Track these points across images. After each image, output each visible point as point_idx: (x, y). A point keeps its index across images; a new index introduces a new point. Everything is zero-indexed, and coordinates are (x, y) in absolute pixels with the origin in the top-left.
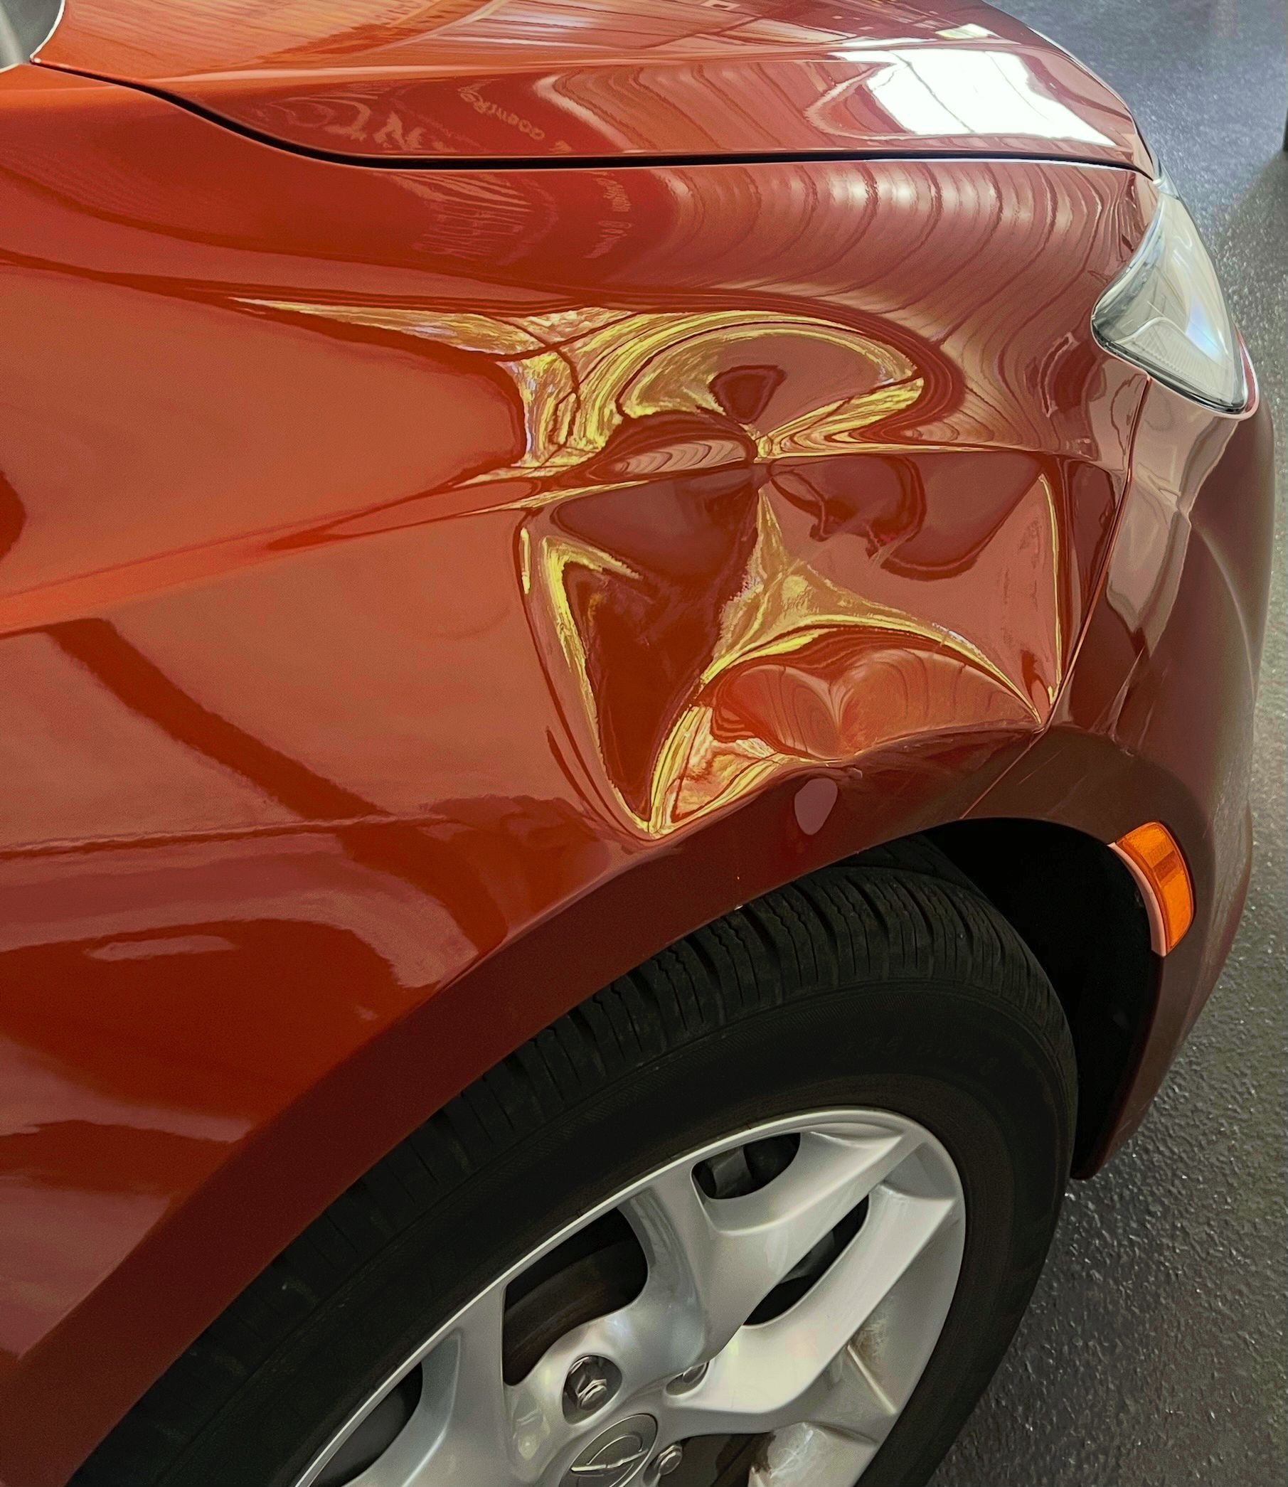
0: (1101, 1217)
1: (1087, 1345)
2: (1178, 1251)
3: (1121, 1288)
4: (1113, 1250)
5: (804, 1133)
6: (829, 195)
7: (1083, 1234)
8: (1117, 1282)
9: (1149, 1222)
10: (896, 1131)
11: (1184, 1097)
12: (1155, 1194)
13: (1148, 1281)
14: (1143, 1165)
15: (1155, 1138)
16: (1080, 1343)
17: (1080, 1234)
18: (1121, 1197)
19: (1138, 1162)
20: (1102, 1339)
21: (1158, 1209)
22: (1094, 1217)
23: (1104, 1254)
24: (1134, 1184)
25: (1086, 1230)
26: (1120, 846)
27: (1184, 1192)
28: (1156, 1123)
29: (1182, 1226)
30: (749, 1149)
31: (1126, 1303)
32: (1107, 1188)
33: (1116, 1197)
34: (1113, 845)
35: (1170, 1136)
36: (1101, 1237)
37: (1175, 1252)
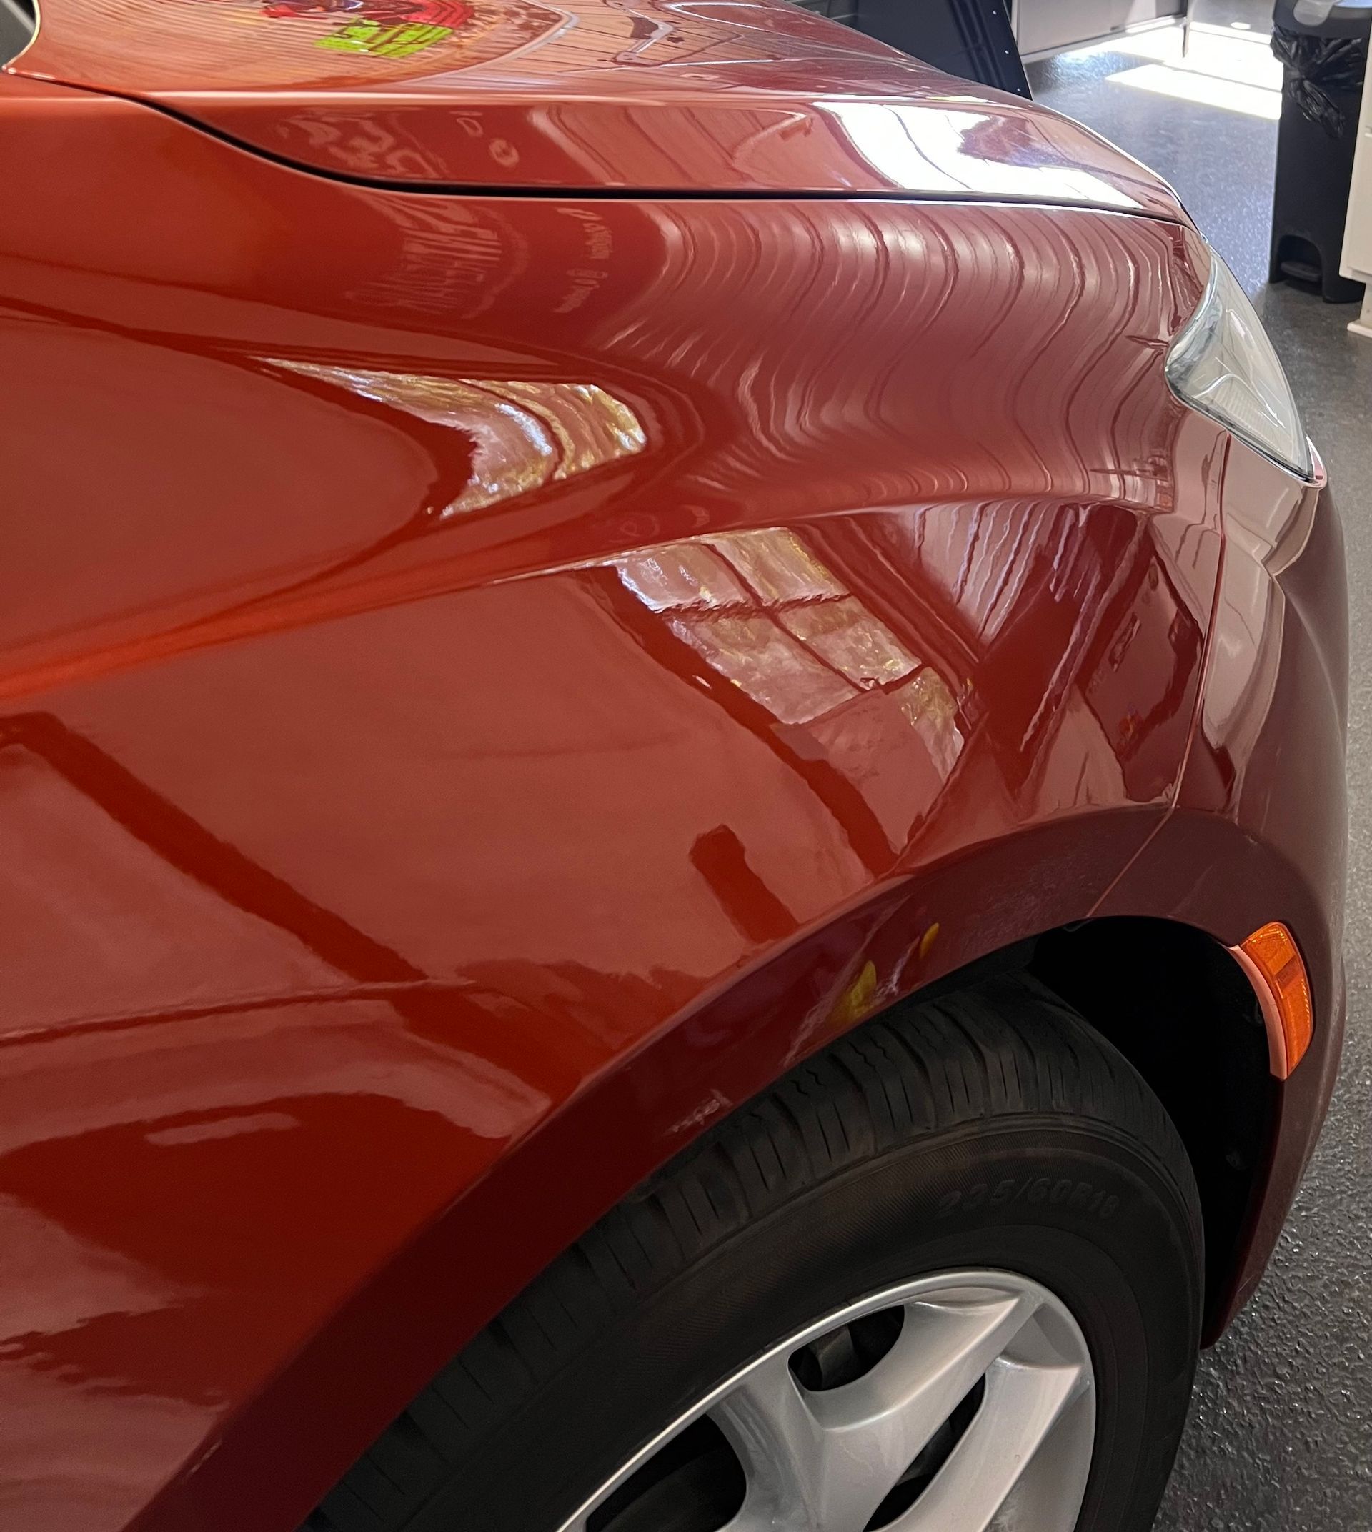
0: (1226, 1385)
1: (1229, 1527)
2: (1313, 1416)
3: (1257, 1461)
4: (1244, 1420)
5: (907, 1304)
6: (835, 244)
7: (1210, 1405)
8: (1252, 1454)
9: (1278, 1385)
10: (1014, 1292)
11: (1298, 1246)
12: (1281, 1354)
13: (1286, 1452)
14: (1264, 1323)
15: (1273, 1293)
16: (1221, 1526)
17: (1206, 1404)
18: (1245, 1360)
19: (1259, 1322)
20: (1244, 1518)
21: (1284, 1370)
22: (1218, 1386)
23: (1234, 1426)
24: (1257, 1345)
25: (1211, 1400)
26: (1244, 949)
27: (1311, 1350)
28: (1272, 1277)
29: (1314, 1388)
30: (856, 1327)
31: (1266, 1478)
32: (1228, 1352)
33: (1239, 1361)
34: (1236, 948)
35: (1288, 1290)
36: (1229, 1406)
37: (1311, 1417)
